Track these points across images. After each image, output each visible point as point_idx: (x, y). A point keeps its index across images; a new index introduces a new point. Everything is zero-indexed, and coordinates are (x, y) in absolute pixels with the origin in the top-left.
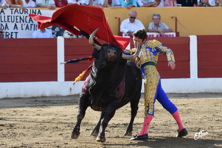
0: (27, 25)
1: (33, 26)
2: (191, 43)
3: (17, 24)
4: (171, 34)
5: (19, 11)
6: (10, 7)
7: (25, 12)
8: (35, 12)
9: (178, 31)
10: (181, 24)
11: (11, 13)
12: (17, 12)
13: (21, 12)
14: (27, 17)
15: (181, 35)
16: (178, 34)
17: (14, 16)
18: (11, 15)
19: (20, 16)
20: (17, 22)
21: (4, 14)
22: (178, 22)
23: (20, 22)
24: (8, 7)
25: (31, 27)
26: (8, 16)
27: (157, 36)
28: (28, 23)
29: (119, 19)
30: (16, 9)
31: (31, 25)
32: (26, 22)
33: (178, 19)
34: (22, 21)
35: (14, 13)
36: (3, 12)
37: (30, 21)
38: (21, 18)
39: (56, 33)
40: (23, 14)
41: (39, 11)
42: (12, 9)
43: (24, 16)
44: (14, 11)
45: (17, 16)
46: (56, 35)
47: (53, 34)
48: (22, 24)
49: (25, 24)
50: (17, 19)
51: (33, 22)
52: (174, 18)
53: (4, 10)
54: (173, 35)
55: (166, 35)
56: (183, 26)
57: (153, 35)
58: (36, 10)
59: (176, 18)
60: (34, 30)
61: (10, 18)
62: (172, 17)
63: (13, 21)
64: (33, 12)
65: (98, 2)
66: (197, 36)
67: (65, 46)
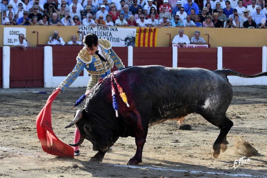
0: (108, 38)
1: (112, 39)
2: (218, 52)
3: (101, 37)
4: (205, 45)
5: (103, 29)
6: (97, 26)
7: (107, 29)
8: (113, 29)
9: (209, 44)
10: (211, 39)
11: (97, 29)
12: (102, 29)
13: (104, 29)
14: (108, 33)
15: (211, 46)
16: (209, 46)
17: (99, 32)
18: (98, 31)
19: (103, 32)
20: (101, 36)
21: (93, 30)
22: (209, 38)
23: (103, 36)
24: (96, 26)
25: (111, 39)
26: (95, 32)
27: (196, 46)
28: (109, 37)
29: (170, 35)
30: (101, 27)
31: (111, 38)
32: (107, 36)
33: (209, 36)
34: (104, 35)
35: (100, 30)
36: (92, 29)
37: (110, 35)
38: (104, 33)
39: (127, 44)
40: (106, 31)
41: (116, 28)
42: (98, 27)
43: (106, 32)
44: (99, 28)
45: (101, 32)
46: (127, 45)
47: (125, 44)
48: (104, 37)
49: (106, 37)
50: (101, 34)
51: (112, 36)
52: (207, 35)
53: (93, 28)
54: (206, 46)
55: (201, 46)
56: (213, 41)
57: (193, 46)
58: (114, 28)
59: (208, 35)
60: (113, 41)
61: (96, 33)
62: (206, 34)
63: (98, 35)
64: (112, 29)
65: (156, 23)
66: (222, 47)
67: (133, 53)
